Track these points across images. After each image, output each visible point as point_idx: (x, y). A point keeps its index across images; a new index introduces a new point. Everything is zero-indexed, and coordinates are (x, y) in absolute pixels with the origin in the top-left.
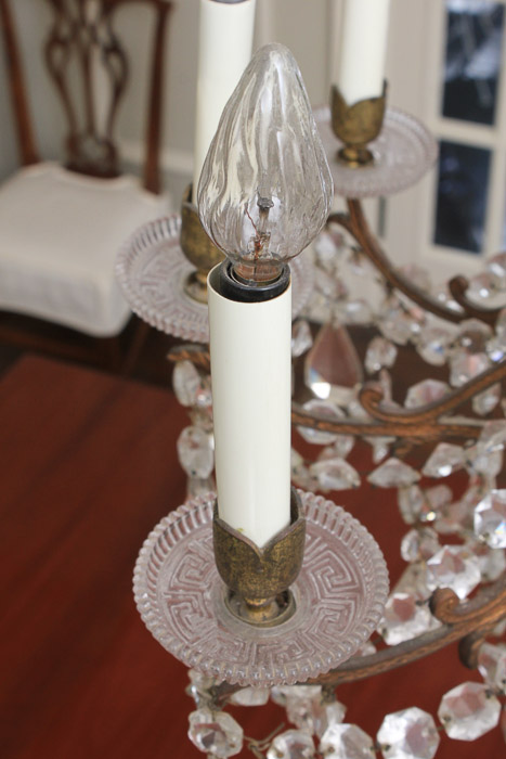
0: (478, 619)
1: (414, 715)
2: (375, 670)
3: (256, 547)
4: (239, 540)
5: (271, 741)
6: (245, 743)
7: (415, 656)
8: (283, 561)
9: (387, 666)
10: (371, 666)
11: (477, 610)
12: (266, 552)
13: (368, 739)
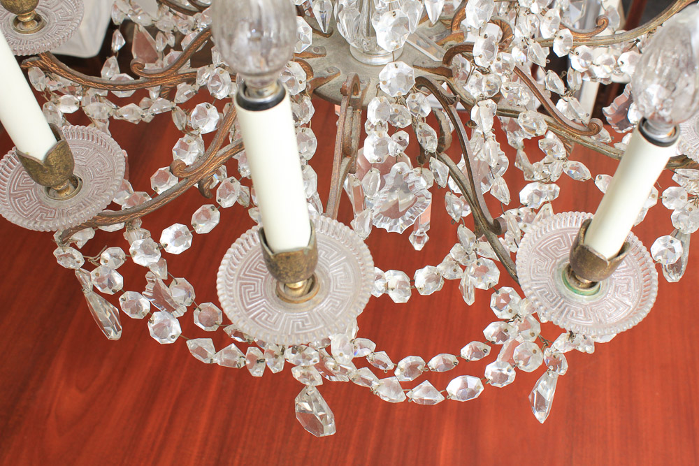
0: (201, 172)
1: (177, 227)
2: (152, 209)
3: (39, 160)
4: (28, 159)
5: (100, 256)
6: (86, 259)
7: (172, 198)
8: (56, 164)
9: (157, 206)
10: (148, 207)
11: (199, 167)
12: (45, 162)
13: (156, 245)
